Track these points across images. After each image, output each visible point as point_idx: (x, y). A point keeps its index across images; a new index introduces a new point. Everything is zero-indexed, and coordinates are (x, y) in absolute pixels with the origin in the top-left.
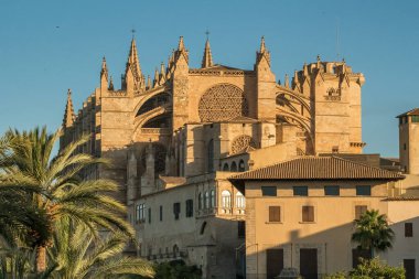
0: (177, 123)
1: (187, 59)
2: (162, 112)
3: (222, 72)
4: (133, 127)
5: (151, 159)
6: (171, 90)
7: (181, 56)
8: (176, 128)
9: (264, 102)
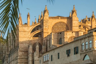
0: (45, 35)
1: (48, 13)
2: (39, 31)
3: (60, 18)
4: (30, 37)
5: (37, 47)
6: (43, 24)
7: (46, 12)
8: (44, 37)
9: (75, 28)
